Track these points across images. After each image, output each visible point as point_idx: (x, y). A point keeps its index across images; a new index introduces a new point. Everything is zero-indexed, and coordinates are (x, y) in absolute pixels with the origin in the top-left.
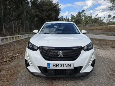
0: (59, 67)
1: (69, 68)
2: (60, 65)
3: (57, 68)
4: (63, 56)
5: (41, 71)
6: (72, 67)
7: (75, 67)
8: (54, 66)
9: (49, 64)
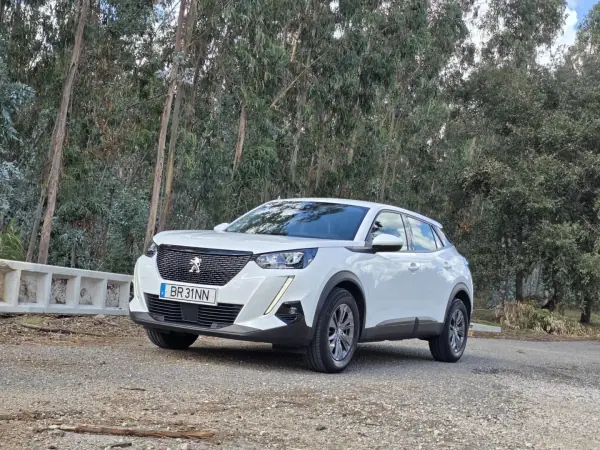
0: (184, 297)
1: (204, 302)
2: (185, 293)
3: (178, 298)
4: (198, 271)
5: (149, 308)
6: (212, 302)
7: (219, 304)
8: (173, 294)
9: (163, 286)
